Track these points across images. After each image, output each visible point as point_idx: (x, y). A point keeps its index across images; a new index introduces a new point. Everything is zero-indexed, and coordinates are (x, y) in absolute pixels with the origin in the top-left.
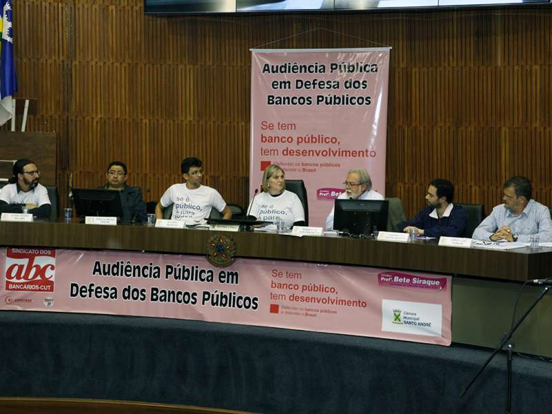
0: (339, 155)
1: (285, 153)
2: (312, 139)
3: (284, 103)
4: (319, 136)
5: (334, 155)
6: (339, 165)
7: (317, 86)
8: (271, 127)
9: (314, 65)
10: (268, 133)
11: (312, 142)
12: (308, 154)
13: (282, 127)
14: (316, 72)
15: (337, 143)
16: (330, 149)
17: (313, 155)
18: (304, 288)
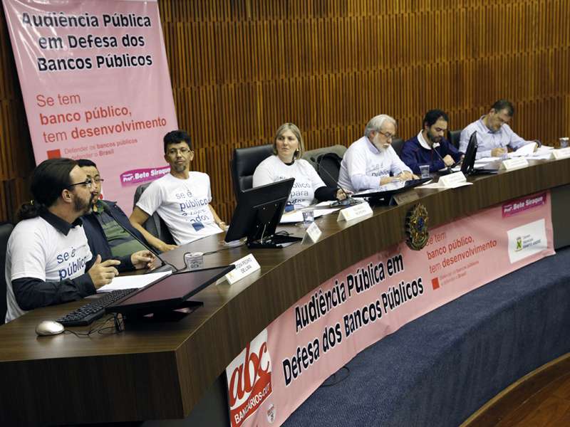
0: (134, 129)
1: (75, 134)
2: (103, 113)
3: (60, 68)
4: (108, 108)
5: (129, 129)
6: (136, 141)
7: (93, 43)
8: (50, 102)
9: (85, 16)
10: (48, 111)
11: (102, 116)
12: (101, 132)
13: (64, 100)
14: (89, 25)
15: (128, 114)
16: (123, 123)
17: (107, 133)
18: (452, 247)
